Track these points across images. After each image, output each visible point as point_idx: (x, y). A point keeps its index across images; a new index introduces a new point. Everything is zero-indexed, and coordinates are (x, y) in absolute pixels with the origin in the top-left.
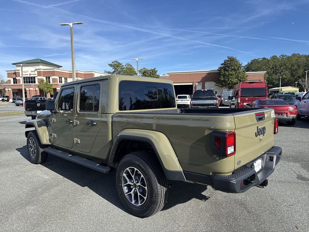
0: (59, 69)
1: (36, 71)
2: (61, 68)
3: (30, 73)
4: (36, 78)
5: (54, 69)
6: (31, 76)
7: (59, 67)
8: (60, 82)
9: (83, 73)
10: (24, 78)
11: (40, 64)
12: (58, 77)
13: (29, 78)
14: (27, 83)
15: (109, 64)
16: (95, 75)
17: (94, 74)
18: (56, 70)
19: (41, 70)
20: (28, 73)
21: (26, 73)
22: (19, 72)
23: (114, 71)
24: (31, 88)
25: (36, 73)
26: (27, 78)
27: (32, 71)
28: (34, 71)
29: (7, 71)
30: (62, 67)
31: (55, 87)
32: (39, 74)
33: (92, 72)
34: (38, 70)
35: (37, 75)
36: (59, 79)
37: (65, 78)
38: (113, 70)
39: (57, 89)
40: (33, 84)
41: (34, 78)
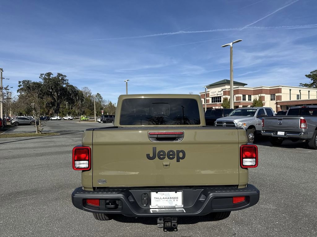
0: (244, 87)
1: (222, 91)
2: (245, 86)
3: (217, 93)
4: (222, 97)
5: (238, 87)
6: (218, 96)
7: (244, 85)
8: (243, 100)
9: (269, 88)
10: (212, 98)
11: (226, 84)
12: (242, 95)
13: (216, 97)
14: (214, 102)
15: (306, 76)
16: (282, 90)
17: (281, 88)
18: (241, 88)
19: (227, 90)
20: (216, 94)
21: (214, 94)
22: (209, 93)
23: (314, 83)
24: (216, 106)
25: (222, 92)
26: (214, 97)
27: (219, 92)
28: (220, 92)
29: (200, 93)
30: (247, 84)
31: (238, 105)
32: (225, 93)
33: (279, 86)
34: (224, 90)
35: (222, 95)
36: (243, 97)
37: (249, 95)
38: (312, 82)
39: (240, 106)
40: (219, 103)
41: (220, 97)
